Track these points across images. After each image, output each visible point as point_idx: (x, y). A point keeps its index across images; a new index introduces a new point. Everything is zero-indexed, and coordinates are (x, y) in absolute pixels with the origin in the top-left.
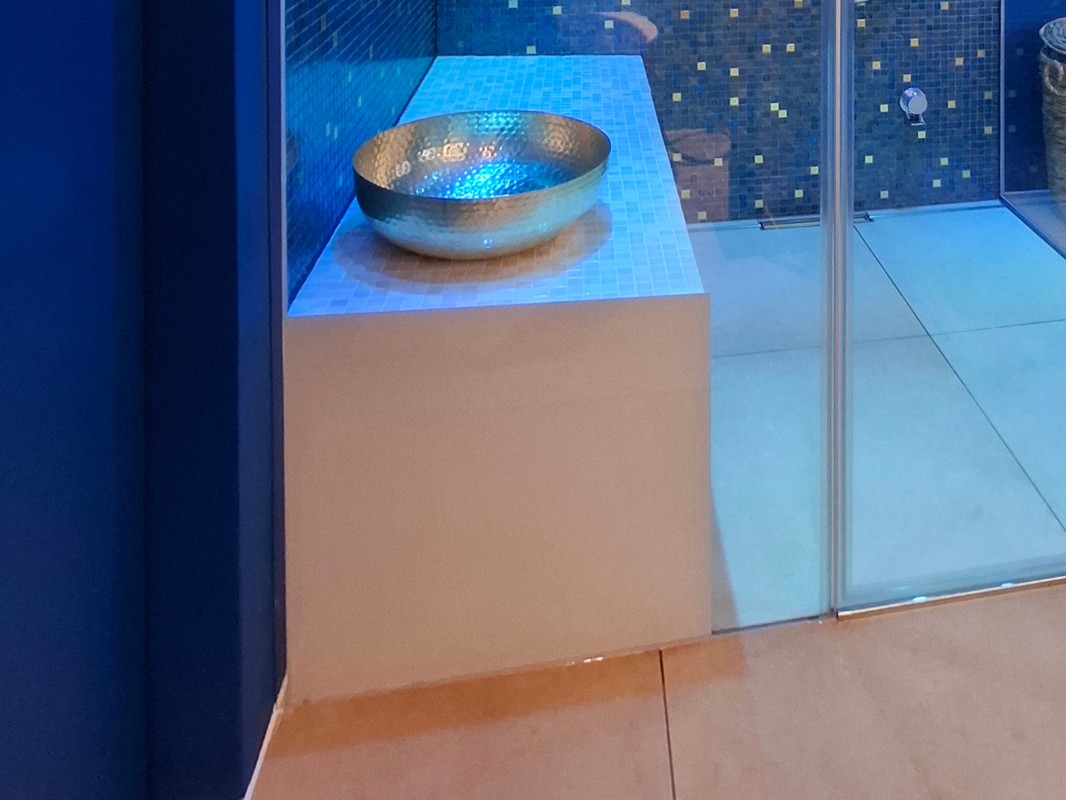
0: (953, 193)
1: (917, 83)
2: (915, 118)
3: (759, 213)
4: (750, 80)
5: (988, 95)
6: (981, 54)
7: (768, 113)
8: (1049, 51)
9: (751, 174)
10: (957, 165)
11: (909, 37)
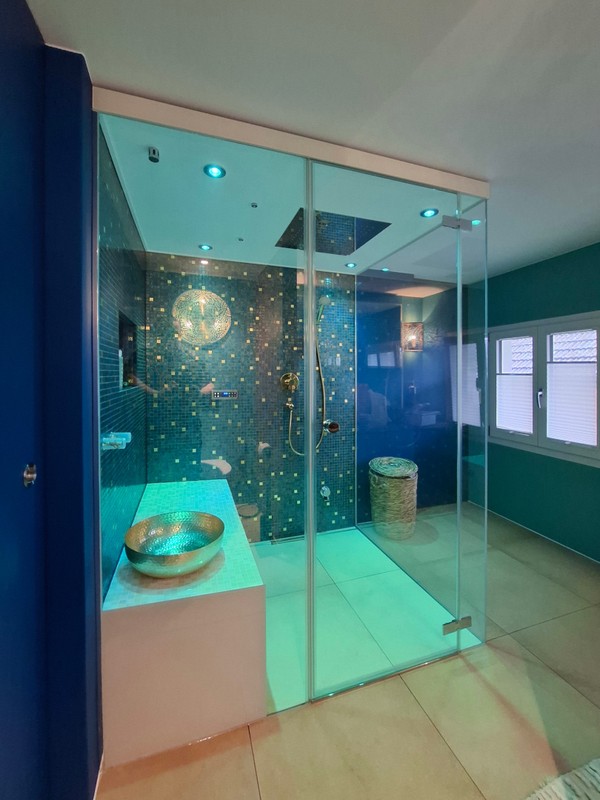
0: (339, 525)
1: (327, 484)
2: (326, 498)
3: (271, 538)
4: (268, 487)
5: (351, 488)
6: (348, 472)
7: (273, 499)
8: (372, 471)
9: (268, 523)
10: (340, 515)
11: (323, 468)
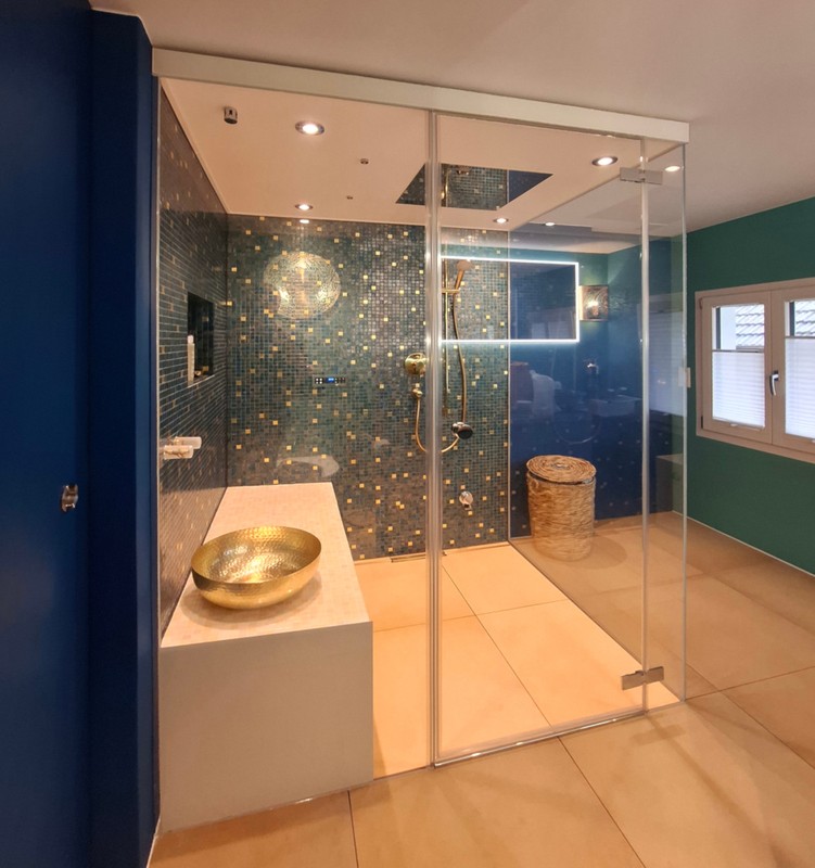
0: (486, 539)
1: (467, 489)
2: (467, 506)
3: (390, 554)
4: (386, 492)
5: (502, 493)
6: (499, 474)
7: (395, 507)
8: (531, 473)
9: (387, 536)
10: (488, 525)
11: (463, 468)
